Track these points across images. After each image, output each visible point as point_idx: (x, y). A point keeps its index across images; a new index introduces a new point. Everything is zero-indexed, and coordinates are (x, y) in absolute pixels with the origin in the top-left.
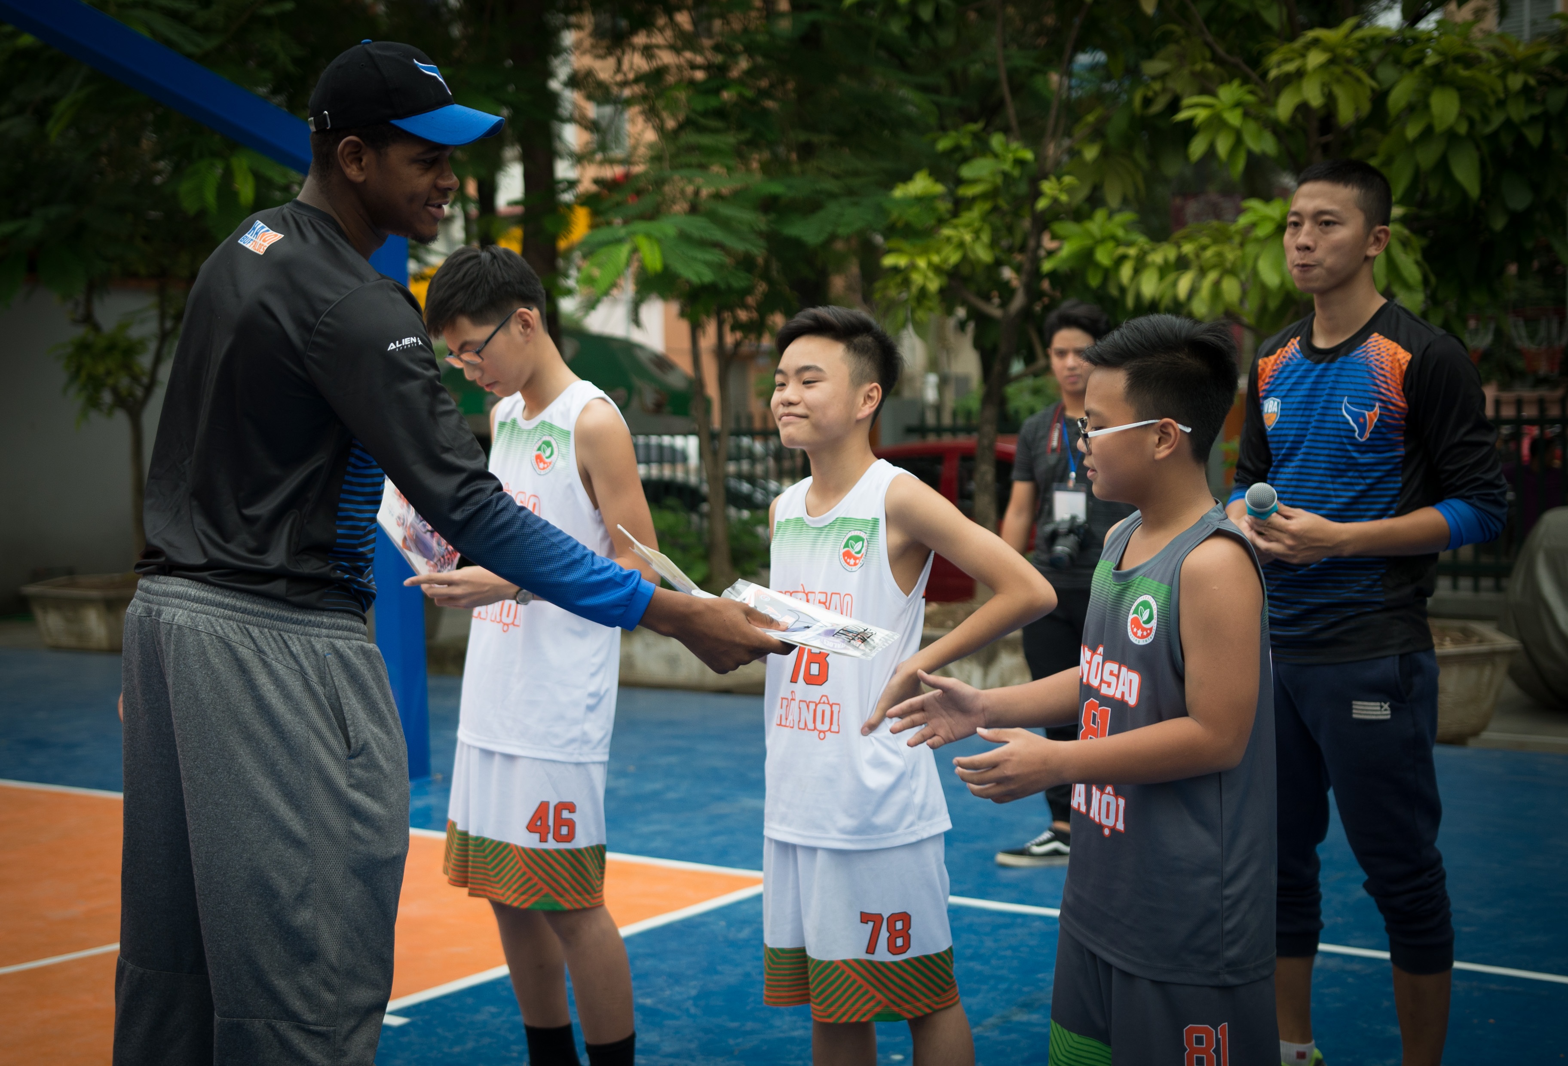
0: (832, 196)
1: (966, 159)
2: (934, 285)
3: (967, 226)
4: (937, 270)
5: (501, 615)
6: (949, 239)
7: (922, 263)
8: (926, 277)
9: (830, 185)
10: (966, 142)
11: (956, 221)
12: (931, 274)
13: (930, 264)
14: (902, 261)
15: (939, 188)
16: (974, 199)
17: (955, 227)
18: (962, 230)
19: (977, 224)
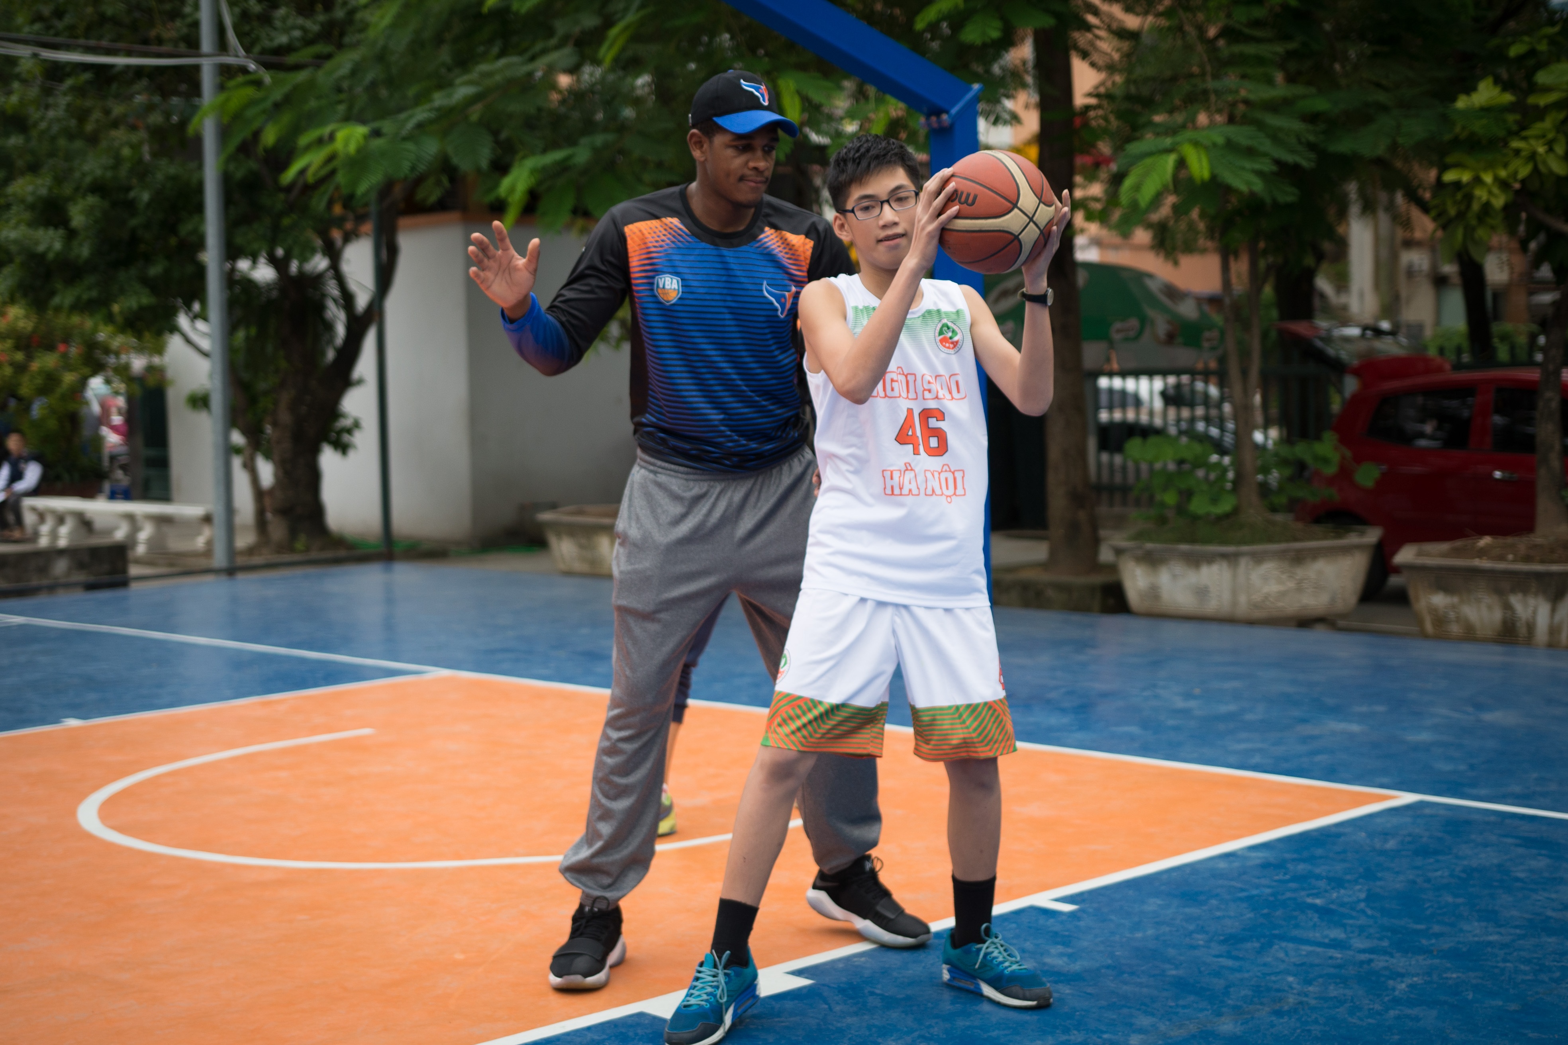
0: (1383, 108)
1: (1541, 65)
2: (1499, 201)
3: (1537, 137)
4: (1504, 184)
5: (941, 488)
6: (1517, 152)
7: (1488, 178)
8: (1490, 192)
9: (1381, 97)
10: (1543, 47)
11: (1525, 133)
12: (1496, 190)
13: (1496, 179)
14: (1466, 177)
15: (1508, 98)
16: (1548, 108)
17: (1525, 139)
18: (1533, 142)
19: (1550, 136)
